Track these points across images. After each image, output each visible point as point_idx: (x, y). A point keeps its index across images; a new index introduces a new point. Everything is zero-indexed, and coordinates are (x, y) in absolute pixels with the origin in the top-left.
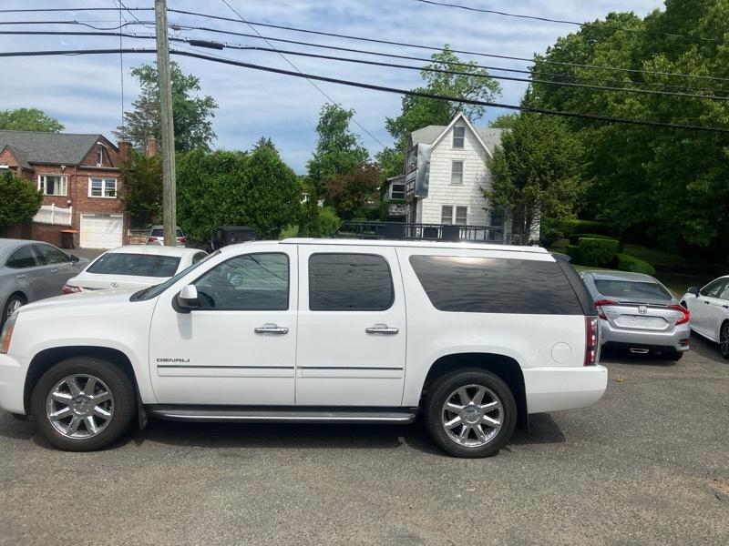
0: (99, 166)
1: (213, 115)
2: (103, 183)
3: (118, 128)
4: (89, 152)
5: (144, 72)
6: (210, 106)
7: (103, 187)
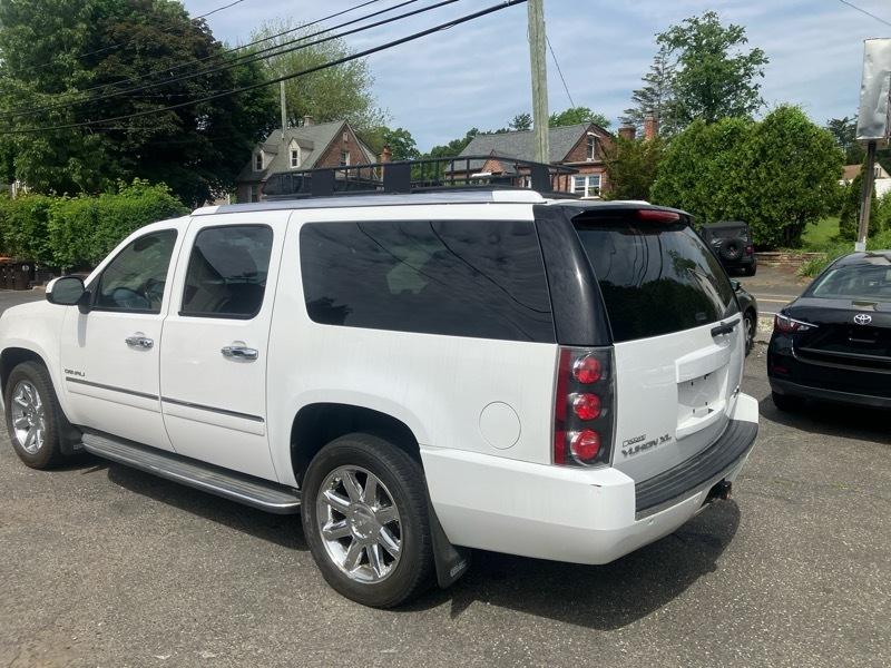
0: (589, 160)
1: (762, 75)
2: (587, 181)
3: (626, 112)
4: (577, 145)
5: (672, 36)
6: (758, 63)
7: (587, 186)
